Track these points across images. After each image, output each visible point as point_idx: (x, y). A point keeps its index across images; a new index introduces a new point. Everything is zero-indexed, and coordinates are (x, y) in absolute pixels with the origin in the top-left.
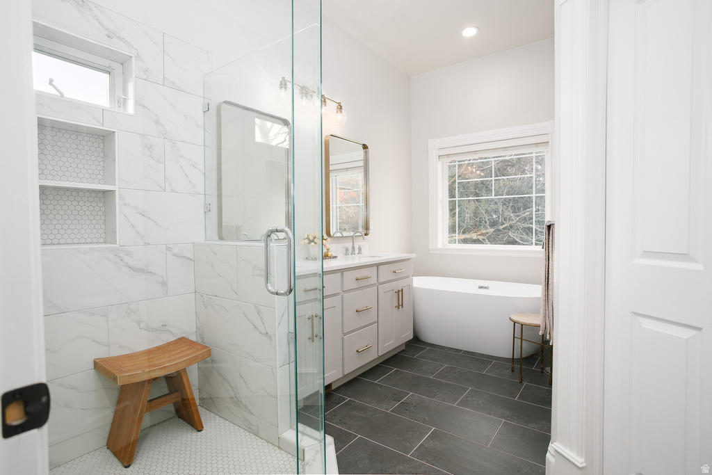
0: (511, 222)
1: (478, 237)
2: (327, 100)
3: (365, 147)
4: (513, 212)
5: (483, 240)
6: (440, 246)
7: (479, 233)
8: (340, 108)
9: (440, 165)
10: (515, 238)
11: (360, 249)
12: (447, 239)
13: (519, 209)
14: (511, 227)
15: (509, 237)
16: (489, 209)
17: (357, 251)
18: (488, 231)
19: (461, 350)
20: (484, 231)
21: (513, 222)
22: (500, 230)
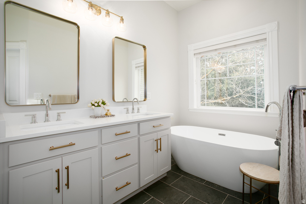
0: (240, 94)
1: (222, 102)
2: (110, 13)
3: (144, 47)
4: (241, 89)
5: (225, 103)
6: (195, 107)
7: (222, 100)
8: (122, 20)
9: (194, 59)
10: (243, 102)
11: (138, 109)
12: (200, 103)
13: (244, 87)
14: (240, 96)
15: (240, 101)
16: (228, 87)
17: (136, 110)
18: (227, 98)
19: (204, 180)
20: (225, 99)
21: (241, 94)
22: (234, 98)
